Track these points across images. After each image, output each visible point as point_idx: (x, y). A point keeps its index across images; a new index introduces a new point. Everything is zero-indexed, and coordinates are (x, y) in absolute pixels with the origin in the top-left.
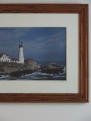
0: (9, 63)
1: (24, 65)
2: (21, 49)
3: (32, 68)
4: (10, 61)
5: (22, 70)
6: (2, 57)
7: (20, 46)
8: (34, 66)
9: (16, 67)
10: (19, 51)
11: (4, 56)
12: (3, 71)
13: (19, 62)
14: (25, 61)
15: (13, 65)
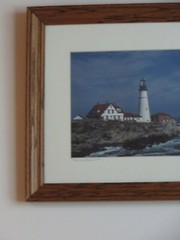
0: (122, 122)
1: (151, 126)
2: (145, 94)
3: (167, 132)
4: (122, 118)
5: (147, 136)
6: (106, 112)
7: (143, 88)
8: (171, 127)
9: (134, 130)
10: (140, 98)
11: (109, 108)
12: (109, 138)
13: (141, 120)
14: (152, 117)
15: (128, 127)
